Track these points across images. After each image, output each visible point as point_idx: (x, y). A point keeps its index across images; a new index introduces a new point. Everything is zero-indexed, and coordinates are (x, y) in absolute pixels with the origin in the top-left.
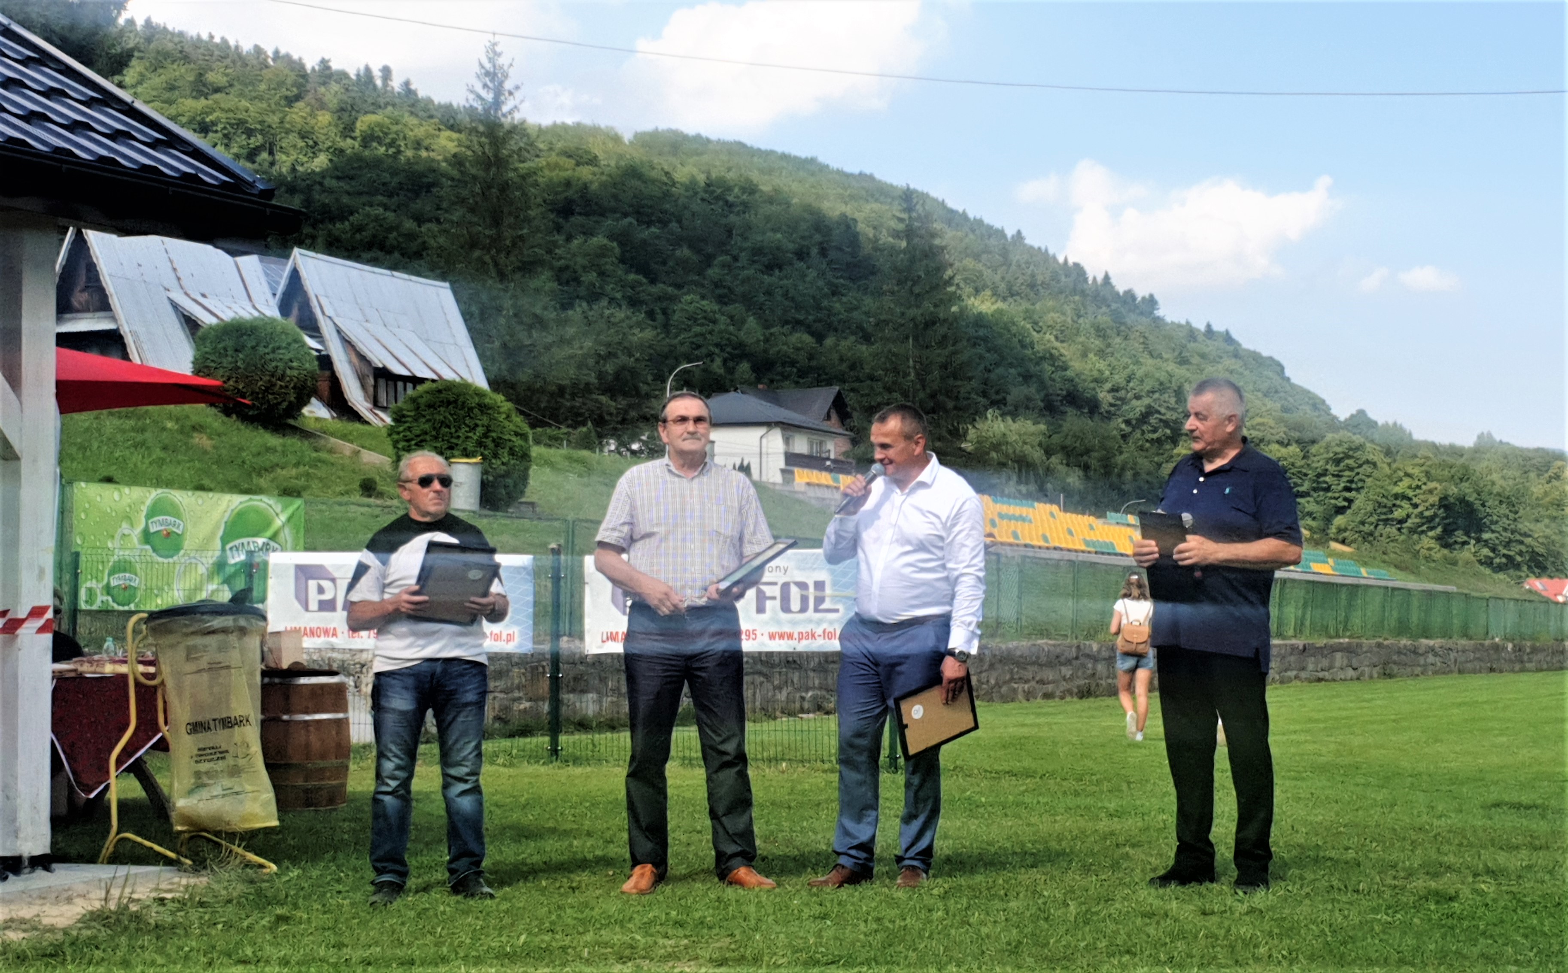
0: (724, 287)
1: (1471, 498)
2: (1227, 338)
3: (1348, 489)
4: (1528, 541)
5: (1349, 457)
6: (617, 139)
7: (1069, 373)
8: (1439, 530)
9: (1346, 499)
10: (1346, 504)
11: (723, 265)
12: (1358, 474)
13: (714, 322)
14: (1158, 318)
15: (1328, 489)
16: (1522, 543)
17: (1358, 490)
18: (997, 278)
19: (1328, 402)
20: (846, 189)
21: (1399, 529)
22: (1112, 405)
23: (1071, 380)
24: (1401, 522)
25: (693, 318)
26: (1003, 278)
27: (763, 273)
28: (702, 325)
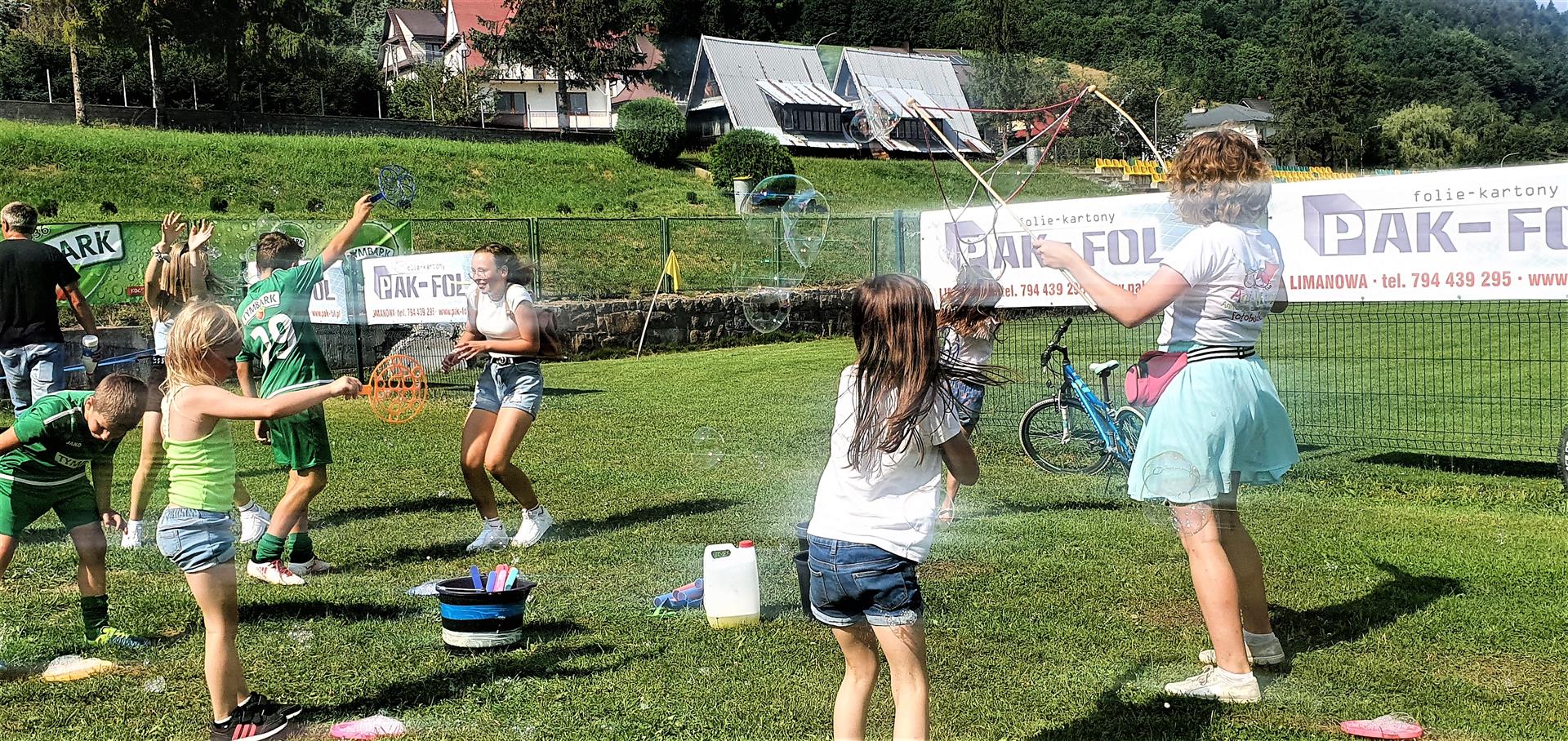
7: (1512, 71)
11: (1272, 24)
22: (1544, 89)
23: (1514, 75)
25: (1247, 57)
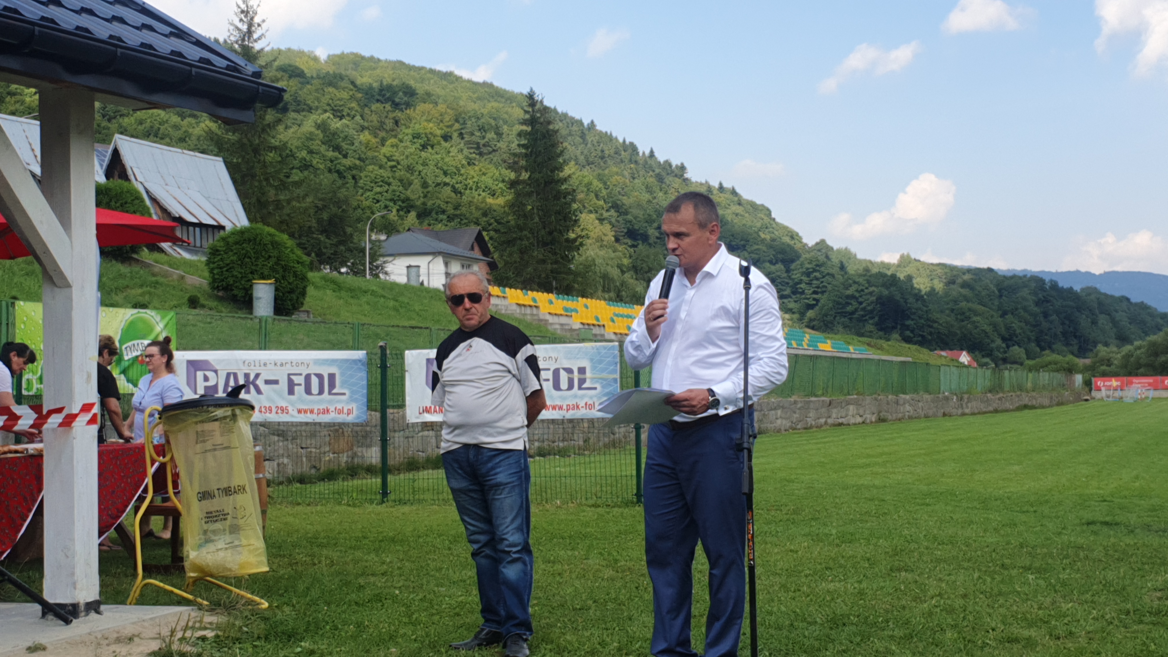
0: (393, 160)
1: (898, 297)
2: (734, 192)
3: (815, 293)
4: (935, 325)
5: (815, 271)
6: (316, 59)
8: (877, 319)
9: (814, 299)
10: (814, 302)
11: (393, 145)
12: (822, 282)
13: (389, 184)
14: (687, 179)
15: (803, 293)
16: (931, 327)
17: (823, 292)
18: (578, 152)
19: (801, 234)
20: (474, 93)
21: (850, 319)
23: (630, 222)
24: (853, 313)
25: (374, 181)
26: (582, 153)
27: (421, 151)
28: (381, 186)
